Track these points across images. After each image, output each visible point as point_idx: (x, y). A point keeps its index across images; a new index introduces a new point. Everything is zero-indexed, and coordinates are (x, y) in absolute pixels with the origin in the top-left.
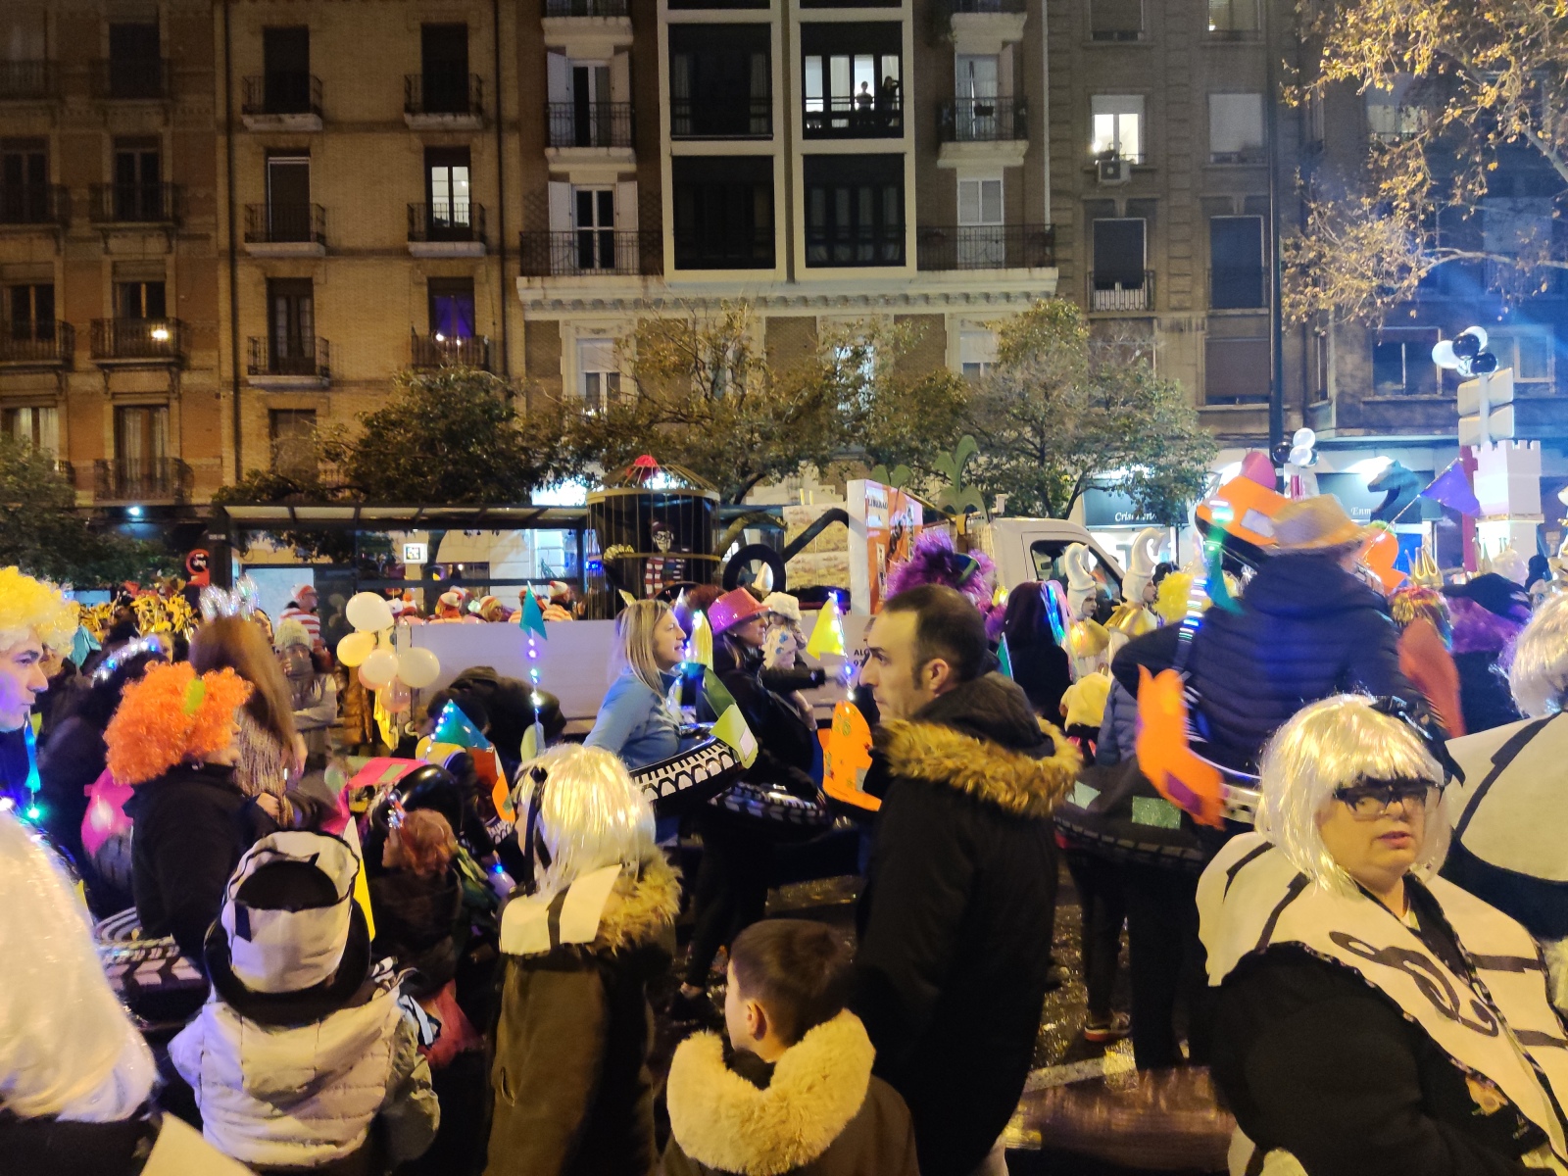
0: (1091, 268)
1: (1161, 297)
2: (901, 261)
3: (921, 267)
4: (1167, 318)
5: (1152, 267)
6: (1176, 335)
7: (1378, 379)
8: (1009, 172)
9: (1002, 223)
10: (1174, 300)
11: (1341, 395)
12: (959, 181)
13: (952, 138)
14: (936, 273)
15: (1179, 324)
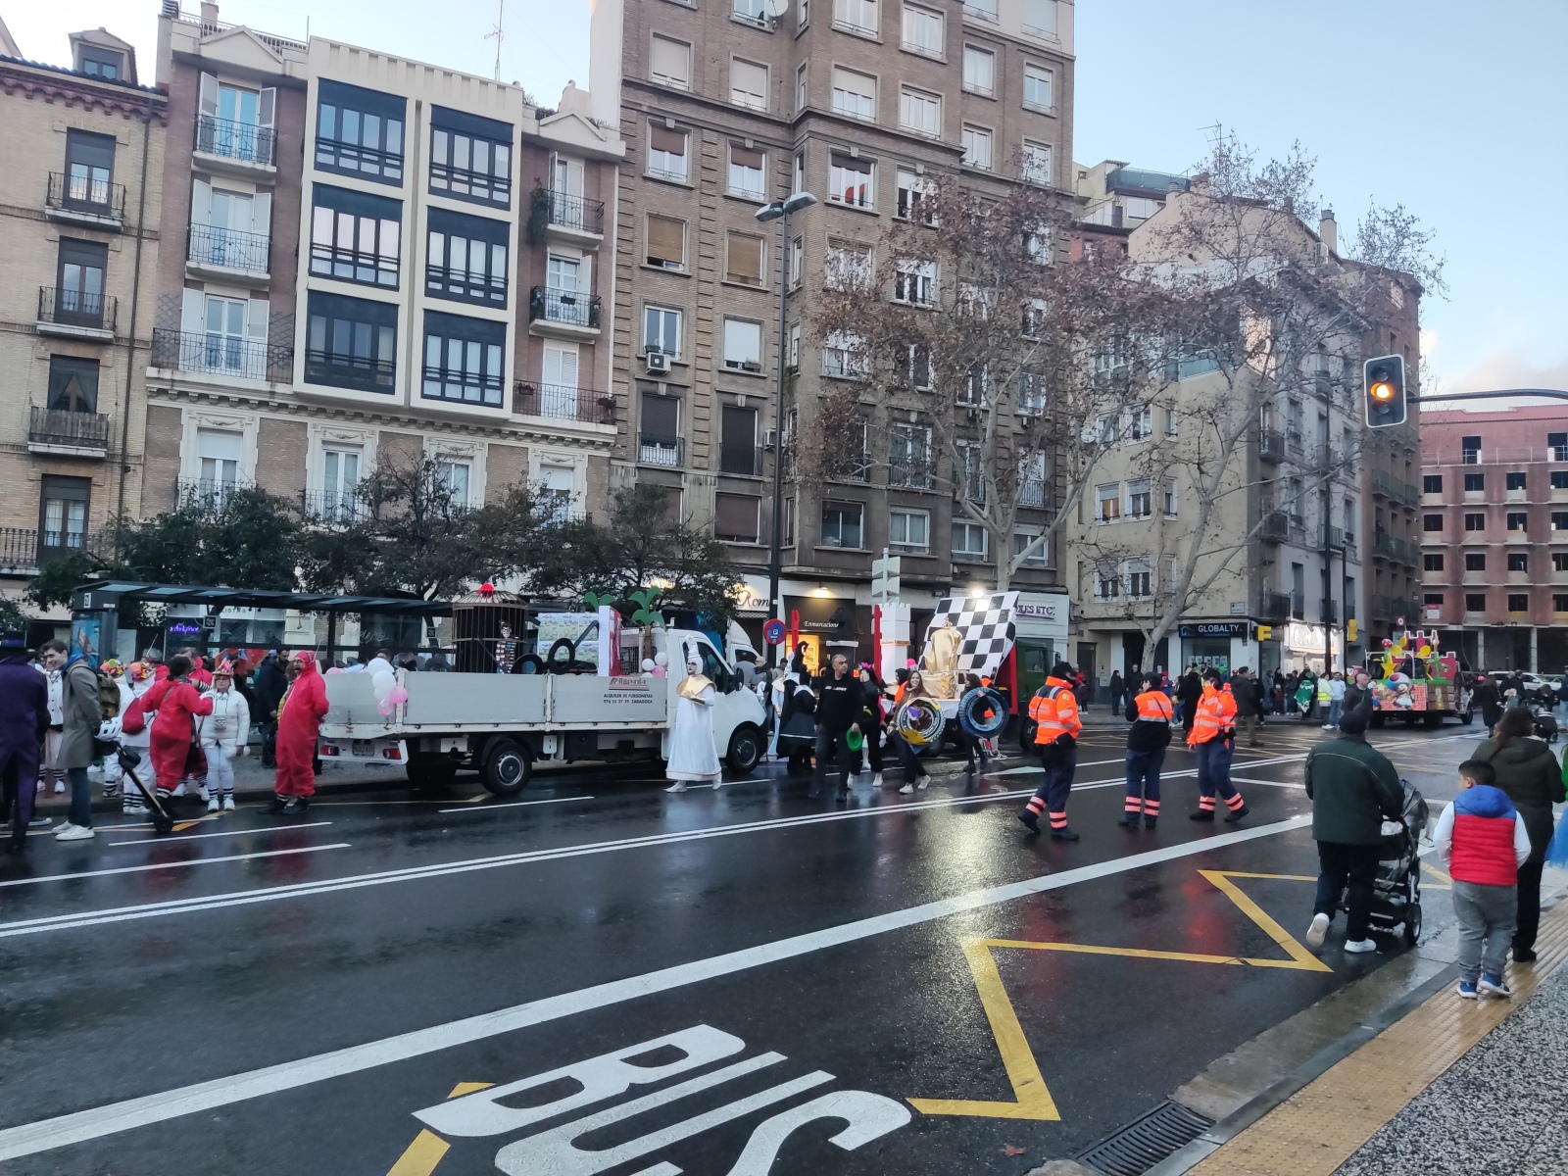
0: (639, 430)
1: (688, 458)
2: (498, 404)
3: (514, 410)
4: (692, 473)
5: (682, 436)
6: (697, 486)
7: (825, 534)
8: (582, 347)
9: (576, 386)
10: (697, 461)
11: (801, 544)
12: (545, 348)
13: (543, 317)
14: (525, 416)
15: (699, 479)
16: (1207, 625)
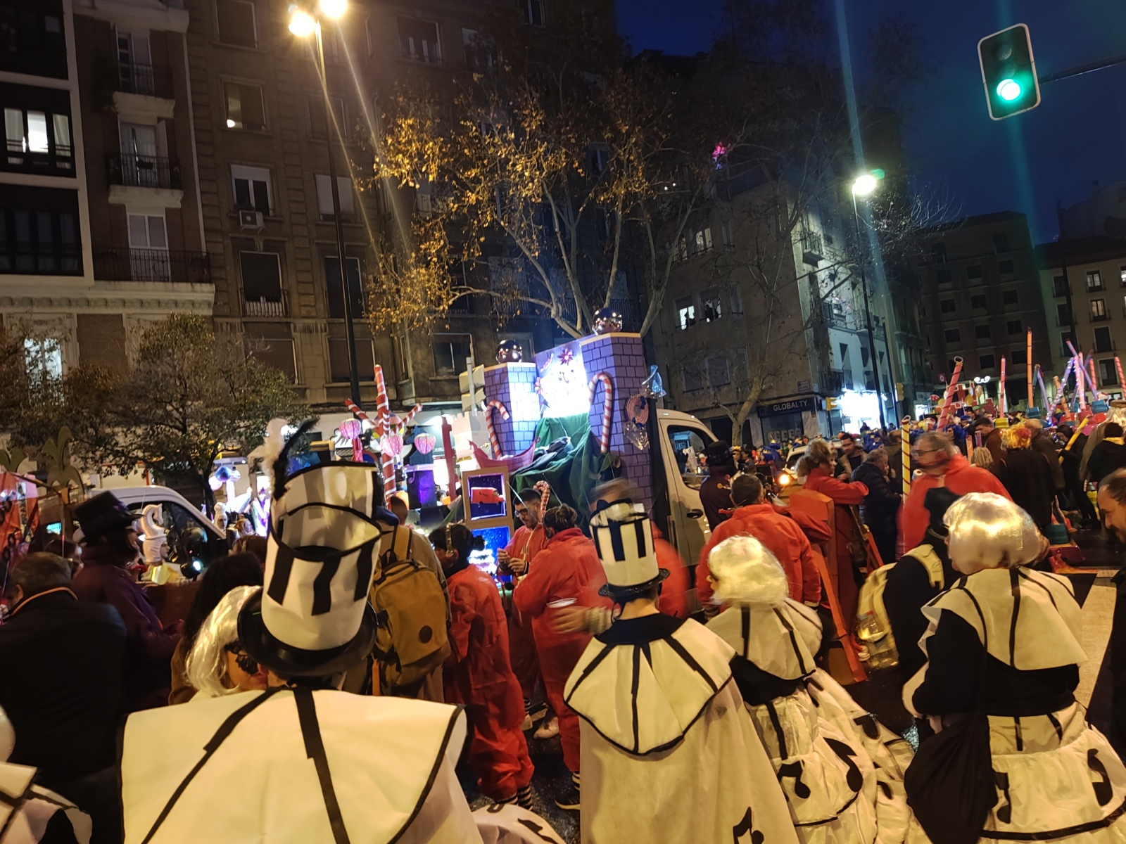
0: (240, 285)
1: (296, 310)
2: (80, 273)
3: (98, 277)
4: (300, 323)
5: (286, 287)
6: (308, 335)
7: (438, 365)
8: (168, 211)
9: (167, 248)
10: (304, 311)
11: (416, 376)
12: (128, 214)
13: (120, 182)
14: (112, 283)
15: (309, 327)
16: (781, 404)
